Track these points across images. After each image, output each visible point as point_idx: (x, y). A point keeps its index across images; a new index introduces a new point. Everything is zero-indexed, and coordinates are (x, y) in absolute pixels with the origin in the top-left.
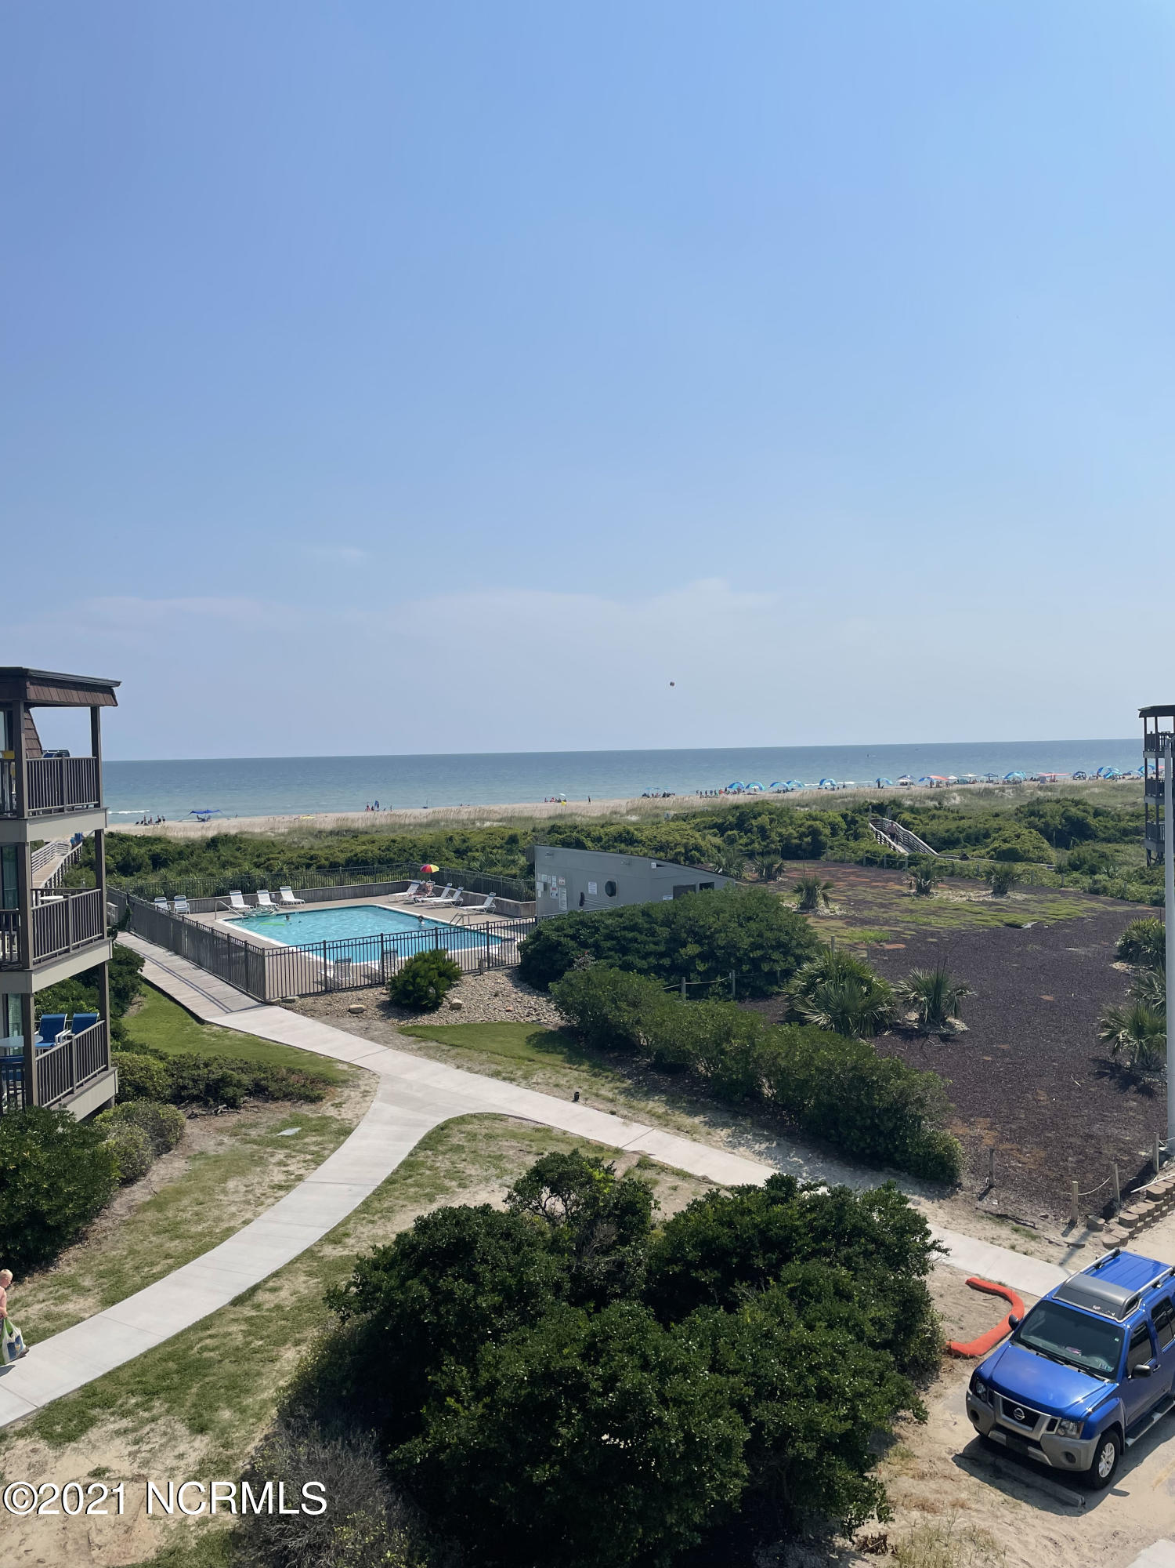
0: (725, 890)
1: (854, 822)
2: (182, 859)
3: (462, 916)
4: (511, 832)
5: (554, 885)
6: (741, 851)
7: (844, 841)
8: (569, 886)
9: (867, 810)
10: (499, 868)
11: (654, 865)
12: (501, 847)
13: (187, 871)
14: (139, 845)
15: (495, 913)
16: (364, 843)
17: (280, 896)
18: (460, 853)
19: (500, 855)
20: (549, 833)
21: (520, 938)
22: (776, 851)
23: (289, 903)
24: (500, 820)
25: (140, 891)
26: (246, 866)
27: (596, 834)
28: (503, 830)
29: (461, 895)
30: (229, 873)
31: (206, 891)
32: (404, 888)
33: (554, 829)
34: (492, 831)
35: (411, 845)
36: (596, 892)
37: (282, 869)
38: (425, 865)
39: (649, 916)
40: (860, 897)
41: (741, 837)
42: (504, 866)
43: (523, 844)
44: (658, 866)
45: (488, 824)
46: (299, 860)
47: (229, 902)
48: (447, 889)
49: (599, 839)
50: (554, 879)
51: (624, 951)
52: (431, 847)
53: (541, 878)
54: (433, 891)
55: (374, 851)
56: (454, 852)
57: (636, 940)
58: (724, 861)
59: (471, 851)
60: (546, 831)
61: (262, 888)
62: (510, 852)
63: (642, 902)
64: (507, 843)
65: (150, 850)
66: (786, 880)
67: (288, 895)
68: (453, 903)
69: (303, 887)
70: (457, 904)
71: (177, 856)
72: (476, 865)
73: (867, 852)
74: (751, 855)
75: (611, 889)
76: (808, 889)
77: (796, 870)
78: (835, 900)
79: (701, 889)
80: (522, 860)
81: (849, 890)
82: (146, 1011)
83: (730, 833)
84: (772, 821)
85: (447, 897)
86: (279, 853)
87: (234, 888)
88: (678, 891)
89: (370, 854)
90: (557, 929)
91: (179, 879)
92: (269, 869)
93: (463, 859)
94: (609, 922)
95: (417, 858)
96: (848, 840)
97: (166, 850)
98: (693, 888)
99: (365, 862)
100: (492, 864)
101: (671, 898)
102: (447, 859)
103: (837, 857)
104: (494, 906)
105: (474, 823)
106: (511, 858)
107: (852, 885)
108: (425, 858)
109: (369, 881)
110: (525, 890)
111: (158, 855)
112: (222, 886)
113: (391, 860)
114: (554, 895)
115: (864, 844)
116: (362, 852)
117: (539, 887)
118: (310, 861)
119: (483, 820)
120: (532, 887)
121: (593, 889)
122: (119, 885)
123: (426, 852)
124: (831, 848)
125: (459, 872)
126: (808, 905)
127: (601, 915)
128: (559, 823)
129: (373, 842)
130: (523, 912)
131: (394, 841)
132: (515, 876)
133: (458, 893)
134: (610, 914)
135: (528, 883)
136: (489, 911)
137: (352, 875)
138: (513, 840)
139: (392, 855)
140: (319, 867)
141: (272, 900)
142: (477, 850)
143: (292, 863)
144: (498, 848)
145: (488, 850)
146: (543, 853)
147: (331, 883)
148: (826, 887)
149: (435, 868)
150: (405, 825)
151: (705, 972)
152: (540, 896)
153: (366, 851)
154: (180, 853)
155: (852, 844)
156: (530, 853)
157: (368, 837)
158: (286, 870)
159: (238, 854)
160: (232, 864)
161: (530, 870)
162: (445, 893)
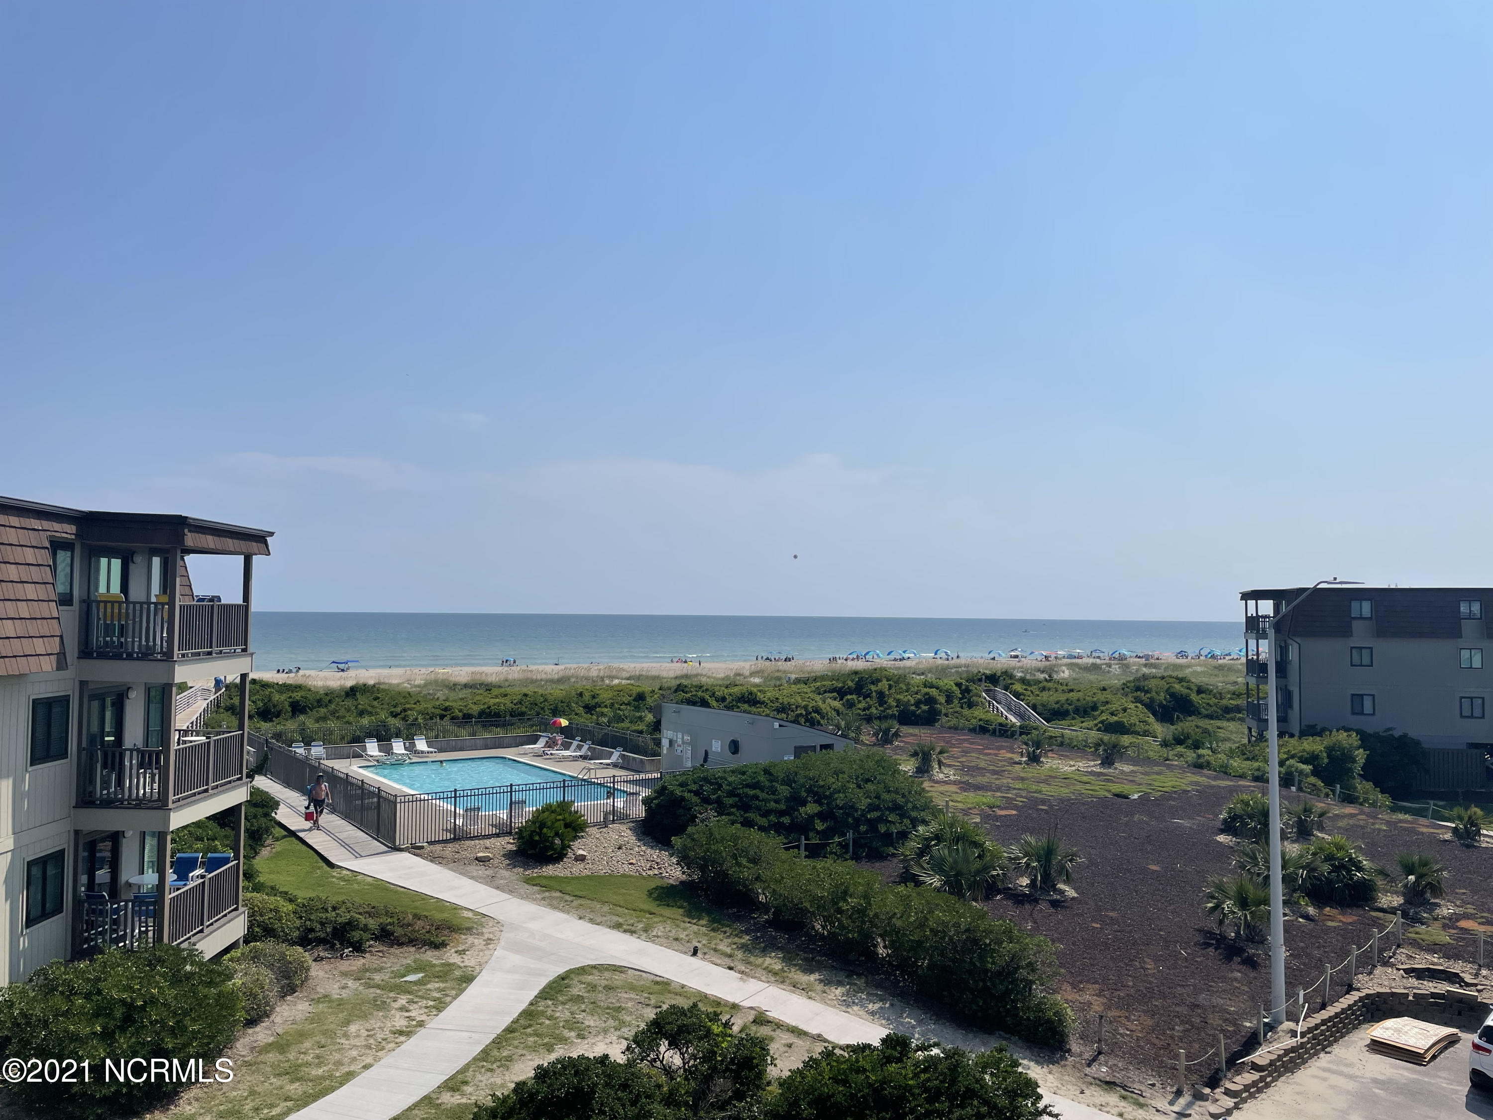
0: (845, 751)
1: (968, 690)
2: (319, 707)
3: (589, 770)
4: (639, 690)
5: (680, 741)
6: (860, 715)
7: (958, 709)
8: (693, 744)
9: (980, 680)
10: (626, 724)
11: (776, 725)
12: (629, 704)
13: (324, 719)
14: (281, 692)
15: (621, 768)
16: (496, 697)
17: (414, 745)
18: (589, 709)
19: (627, 711)
20: (676, 691)
21: (645, 793)
22: (893, 716)
23: (422, 752)
24: (628, 679)
25: (278, 736)
26: (383, 716)
27: (719, 694)
28: (631, 687)
29: (589, 749)
30: (365, 721)
31: (342, 738)
32: (534, 740)
33: (680, 688)
34: (619, 688)
35: (542, 699)
36: (719, 750)
37: (417, 719)
38: (555, 719)
39: (770, 774)
40: (973, 764)
41: (860, 702)
42: (631, 722)
43: (649, 701)
44: (780, 726)
45: (616, 682)
46: (433, 710)
47: (364, 749)
48: (575, 743)
49: (723, 699)
50: (680, 735)
51: (745, 807)
52: (562, 702)
53: (666, 735)
54: (562, 744)
55: (506, 704)
56: (584, 707)
57: (756, 797)
58: (843, 723)
59: (600, 706)
60: (673, 690)
61: (397, 737)
62: (637, 709)
63: (764, 761)
64: (634, 700)
65: (290, 697)
66: (902, 744)
67: (421, 745)
68: (581, 756)
69: (436, 737)
70: (584, 758)
71: (315, 704)
72: (605, 720)
73: (980, 720)
74: (869, 719)
75: (735, 747)
76: (924, 753)
77: (912, 735)
78: (949, 766)
79: (821, 750)
80: (650, 717)
81: (963, 756)
82: (278, 854)
83: (849, 697)
84: (890, 687)
85: (575, 751)
86: (415, 704)
87: (370, 736)
88: (799, 751)
89: (503, 707)
90: (681, 785)
91: (317, 725)
92: (404, 719)
93: (592, 714)
94: (730, 779)
95: (547, 712)
96: (962, 707)
97: (306, 698)
98: (813, 748)
99: (497, 715)
100: (620, 719)
101: (792, 758)
102: (576, 714)
103: (951, 724)
104: (620, 761)
105: (603, 680)
106: (638, 714)
107: (965, 752)
108: (556, 712)
109: (499, 733)
110: (651, 745)
111: (298, 702)
112: (358, 733)
113: (522, 714)
114: (679, 751)
115: (978, 713)
116: (495, 705)
117: (665, 743)
118: (445, 712)
119: (612, 678)
120: (658, 743)
121: (716, 746)
122: (258, 729)
123: (556, 707)
124: (946, 715)
125: (587, 726)
126: (923, 769)
127: (725, 772)
128: (685, 682)
129: (506, 695)
130: (648, 768)
131: (526, 695)
132: (641, 732)
133: (586, 747)
134: (733, 772)
135: (654, 739)
136: (615, 765)
137: (484, 726)
138: (641, 697)
139: (524, 709)
140: (453, 718)
141: (406, 749)
142: (606, 706)
143: (427, 714)
144: (626, 704)
145: (616, 706)
146: (670, 711)
147: (464, 734)
148: (941, 752)
149: (564, 722)
150: (536, 681)
151: (824, 832)
152: (665, 752)
153: (499, 704)
154: (319, 701)
155: (966, 712)
156: (657, 710)
157: (502, 690)
158: (420, 720)
159: (375, 703)
160: (370, 714)
161: (657, 726)
162: (573, 747)
